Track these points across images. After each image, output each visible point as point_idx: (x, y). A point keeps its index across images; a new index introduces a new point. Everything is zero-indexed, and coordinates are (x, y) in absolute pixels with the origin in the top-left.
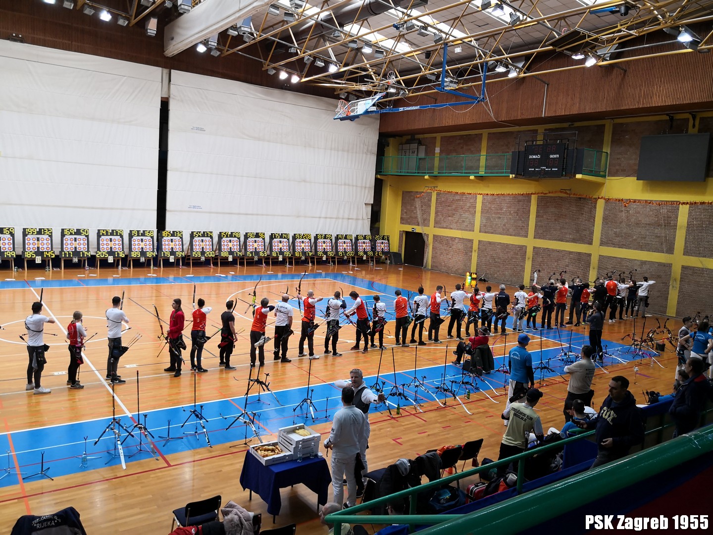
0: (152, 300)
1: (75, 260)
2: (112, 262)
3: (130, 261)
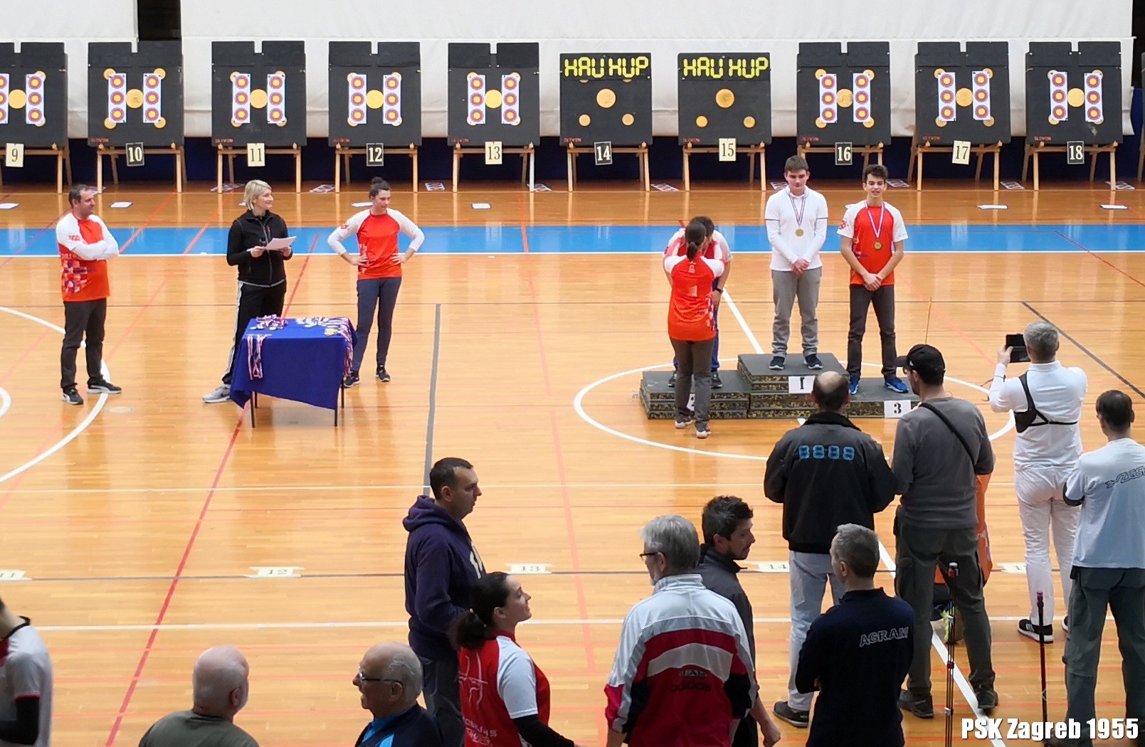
0: (1110, 313)
1: (845, 155)
2: (966, 162)
3: (1031, 158)
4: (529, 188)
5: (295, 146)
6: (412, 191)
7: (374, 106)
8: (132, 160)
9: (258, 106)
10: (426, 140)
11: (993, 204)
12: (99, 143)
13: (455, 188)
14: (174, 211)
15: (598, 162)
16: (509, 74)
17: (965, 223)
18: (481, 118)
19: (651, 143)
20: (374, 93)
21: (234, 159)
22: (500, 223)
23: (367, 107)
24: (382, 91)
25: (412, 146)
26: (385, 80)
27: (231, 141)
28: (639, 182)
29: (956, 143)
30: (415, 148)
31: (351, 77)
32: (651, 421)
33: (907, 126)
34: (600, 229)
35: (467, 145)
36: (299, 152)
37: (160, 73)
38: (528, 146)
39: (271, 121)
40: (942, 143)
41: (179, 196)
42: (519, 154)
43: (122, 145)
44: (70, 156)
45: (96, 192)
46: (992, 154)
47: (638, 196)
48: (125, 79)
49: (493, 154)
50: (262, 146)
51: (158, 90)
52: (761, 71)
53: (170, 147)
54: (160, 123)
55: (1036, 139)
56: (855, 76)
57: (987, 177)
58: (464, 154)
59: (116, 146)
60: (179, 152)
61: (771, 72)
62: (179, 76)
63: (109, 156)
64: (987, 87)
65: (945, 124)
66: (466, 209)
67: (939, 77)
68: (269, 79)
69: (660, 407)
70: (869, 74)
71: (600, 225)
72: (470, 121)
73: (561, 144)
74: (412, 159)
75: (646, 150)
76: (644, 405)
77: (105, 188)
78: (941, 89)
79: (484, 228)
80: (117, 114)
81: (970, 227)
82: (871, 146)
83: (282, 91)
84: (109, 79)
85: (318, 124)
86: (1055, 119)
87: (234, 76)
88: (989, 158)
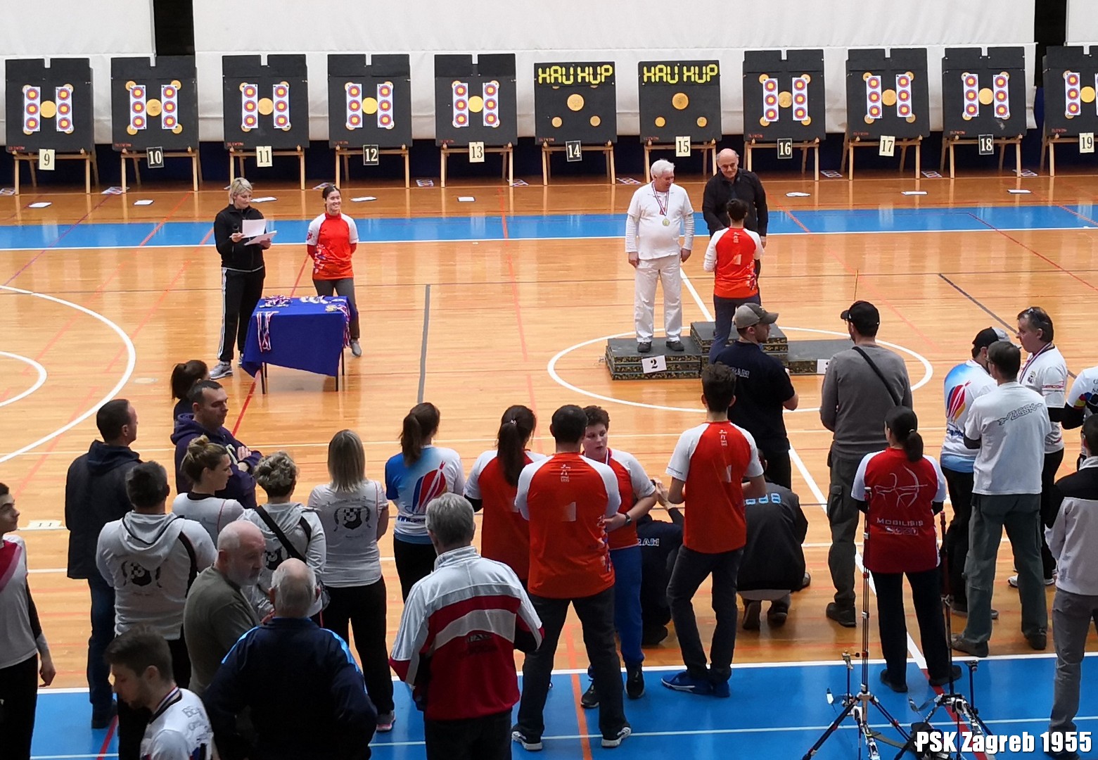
0: (1017, 282)
1: (786, 150)
2: (891, 154)
3: (948, 150)
4: (508, 182)
5: (299, 148)
6: (405, 186)
7: (370, 111)
8: (152, 163)
9: (265, 112)
10: (415, 141)
11: (915, 191)
12: (123, 148)
13: (443, 184)
14: (191, 207)
15: (570, 159)
16: (489, 81)
17: (891, 207)
18: (464, 122)
19: (616, 141)
20: (369, 100)
21: (244, 160)
22: (484, 214)
23: (363, 113)
24: (376, 98)
25: (404, 147)
26: (378, 88)
27: (242, 144)
28: (606, 176)
29: (883, 138)
30: (406, 149)
31: (348, 86)
32: (615, 381)
33: (840, 123)
34: (572, 217)
35: (452, 145)
36: (303, 153)
37: (176, 85)
38: (507, 145)
39: (278, 127)
40: (871, 138)
41: (196, 194)
42: (499, 153)
43: (143, 149)
44: (97, 159)
45: (121, 192)
46: (914, 147)
47: (606, 189)
48: (144, 90)
49: (476, 153)
50: (269, 148)
51: (175, 100)
52: (711, 76)
53: (186, 151)
54: (177, 129)
55: (952, 133)
56: (794, 79)
57: (910, 168)
58: (450, 153)
59: (138, 149)
60: (195, 155)
61: (721, 77)
62: (193, 87)
63: (132, 159)
64: (909, 89)
65: (872, 121)
66: (453, 202)
67: (867, 80)
68: (274, 89)
69: (623, 370)
70: (806, 78)
71: (572, 213)
72: (455, 124)
73: (536, 143)
74: (404, 158)
75: (612, 148)
76: (609, 368)
77: (128, 188)
78: (869, 90)
79: (469, 219)
80: (138, 122)
81: (894, 209)
82: (809, 142)
83: (286, 99)
84: (131, 90)
85: (319, 129)
86: (968, 115)
87: (243, 86)
88: (911, 150)
